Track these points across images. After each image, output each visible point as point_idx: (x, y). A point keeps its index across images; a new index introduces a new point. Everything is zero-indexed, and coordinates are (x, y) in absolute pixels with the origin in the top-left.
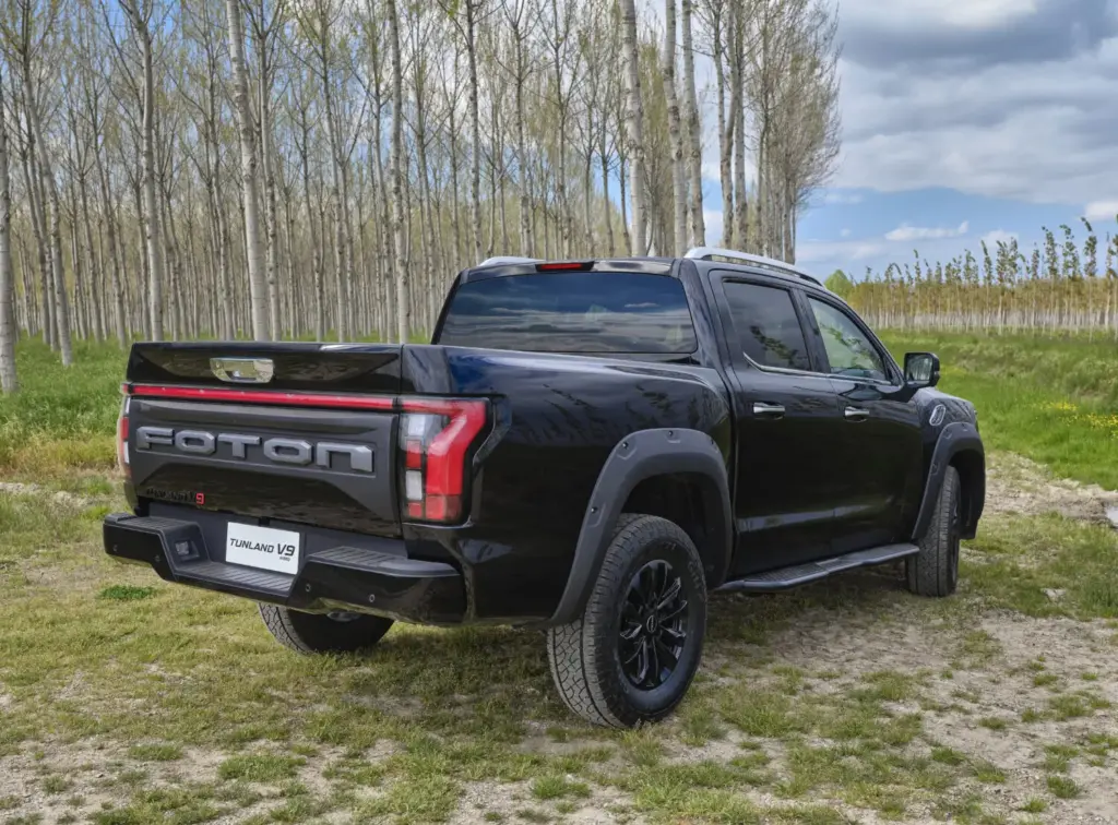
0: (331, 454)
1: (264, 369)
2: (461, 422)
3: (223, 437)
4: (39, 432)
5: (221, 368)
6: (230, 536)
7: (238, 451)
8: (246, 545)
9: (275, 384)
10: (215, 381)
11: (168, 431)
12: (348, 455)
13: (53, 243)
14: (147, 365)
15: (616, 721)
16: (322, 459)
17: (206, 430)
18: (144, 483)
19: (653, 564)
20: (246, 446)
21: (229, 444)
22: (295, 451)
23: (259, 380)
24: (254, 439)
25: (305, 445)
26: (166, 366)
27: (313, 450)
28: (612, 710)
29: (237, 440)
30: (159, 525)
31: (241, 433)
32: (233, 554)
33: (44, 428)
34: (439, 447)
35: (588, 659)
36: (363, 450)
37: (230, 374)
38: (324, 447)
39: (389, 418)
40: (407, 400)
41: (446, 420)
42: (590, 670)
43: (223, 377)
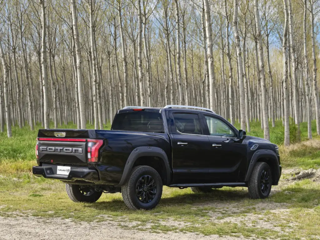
0: (75, 150)
1: (64, 134)
2: (98, 144)
3: (56, 148)
4: (5, 160)
5: (56, 134)
6: (58, 169)
7: (59, 151)
8: (61, 170)
9: (66, 137)
10: (55, 137)
11: (46, 147)
12: (78, 150)
13: (5, 86)
14: (42, 134)
15: (136, 208)
16: (74, 151)
17: (53, 147)
18: (41, 159)
19: (146, 176)
20: (61, 149)
21: (57, 149)
22: (69, 150)
23: (63, 137)
24: (62, 148)
25: (71, 149)
26: (46, 134)
27: (72, 150)
28: (134, 205)
29: (59, 148)
30: (44, 167)
31: (59, 147)
32: (58, 172)
33: (7, 159)
34: (94, 148)
35: (128, 194)
36: (80, 149)
37: (58, 135)
38: (74, 149)
39: (85, 143)
40: (89, 140)
41: (95, 143)
42: (129, 196)
43: (57, 136)
